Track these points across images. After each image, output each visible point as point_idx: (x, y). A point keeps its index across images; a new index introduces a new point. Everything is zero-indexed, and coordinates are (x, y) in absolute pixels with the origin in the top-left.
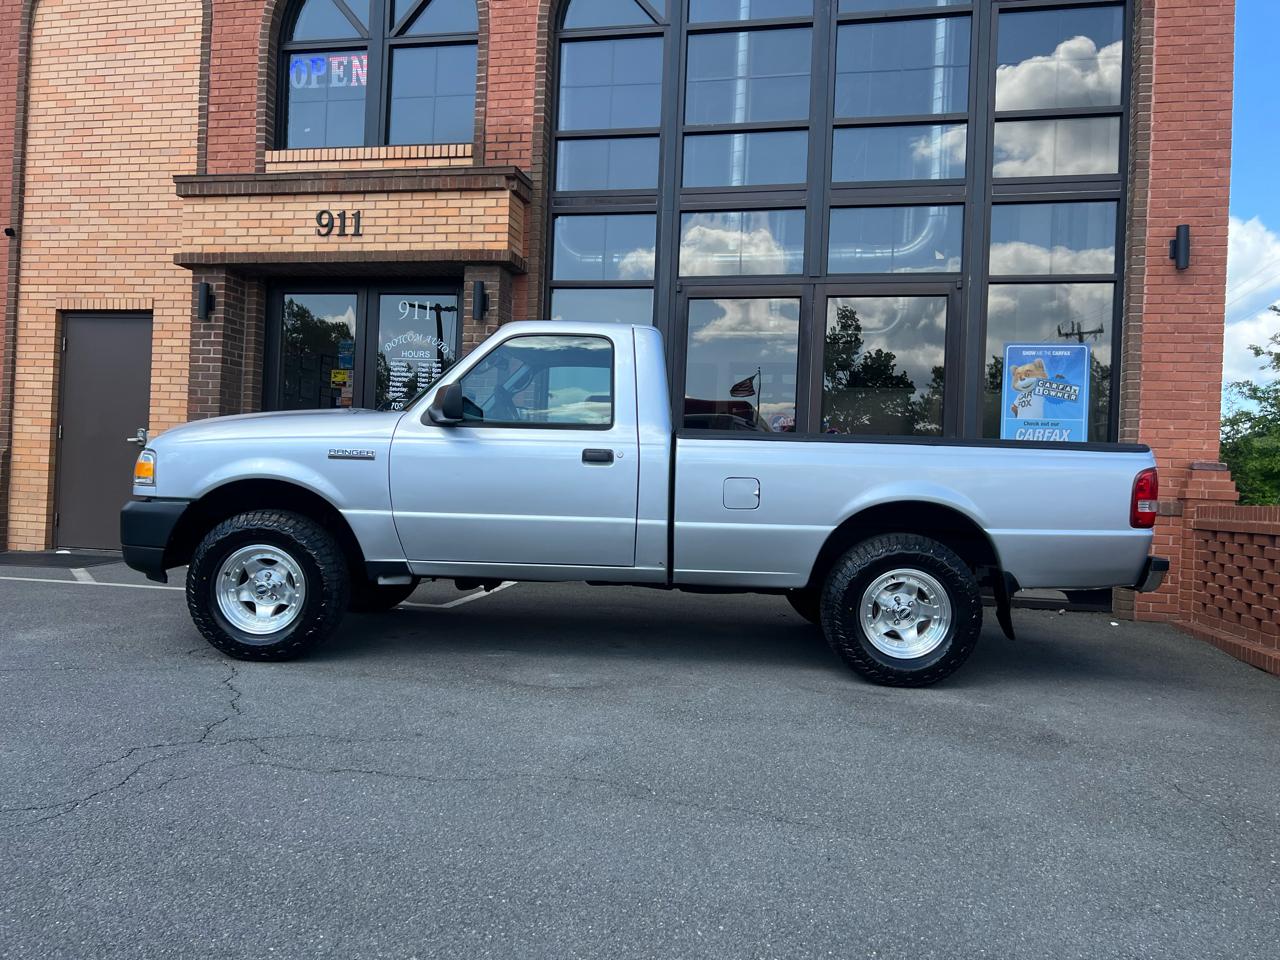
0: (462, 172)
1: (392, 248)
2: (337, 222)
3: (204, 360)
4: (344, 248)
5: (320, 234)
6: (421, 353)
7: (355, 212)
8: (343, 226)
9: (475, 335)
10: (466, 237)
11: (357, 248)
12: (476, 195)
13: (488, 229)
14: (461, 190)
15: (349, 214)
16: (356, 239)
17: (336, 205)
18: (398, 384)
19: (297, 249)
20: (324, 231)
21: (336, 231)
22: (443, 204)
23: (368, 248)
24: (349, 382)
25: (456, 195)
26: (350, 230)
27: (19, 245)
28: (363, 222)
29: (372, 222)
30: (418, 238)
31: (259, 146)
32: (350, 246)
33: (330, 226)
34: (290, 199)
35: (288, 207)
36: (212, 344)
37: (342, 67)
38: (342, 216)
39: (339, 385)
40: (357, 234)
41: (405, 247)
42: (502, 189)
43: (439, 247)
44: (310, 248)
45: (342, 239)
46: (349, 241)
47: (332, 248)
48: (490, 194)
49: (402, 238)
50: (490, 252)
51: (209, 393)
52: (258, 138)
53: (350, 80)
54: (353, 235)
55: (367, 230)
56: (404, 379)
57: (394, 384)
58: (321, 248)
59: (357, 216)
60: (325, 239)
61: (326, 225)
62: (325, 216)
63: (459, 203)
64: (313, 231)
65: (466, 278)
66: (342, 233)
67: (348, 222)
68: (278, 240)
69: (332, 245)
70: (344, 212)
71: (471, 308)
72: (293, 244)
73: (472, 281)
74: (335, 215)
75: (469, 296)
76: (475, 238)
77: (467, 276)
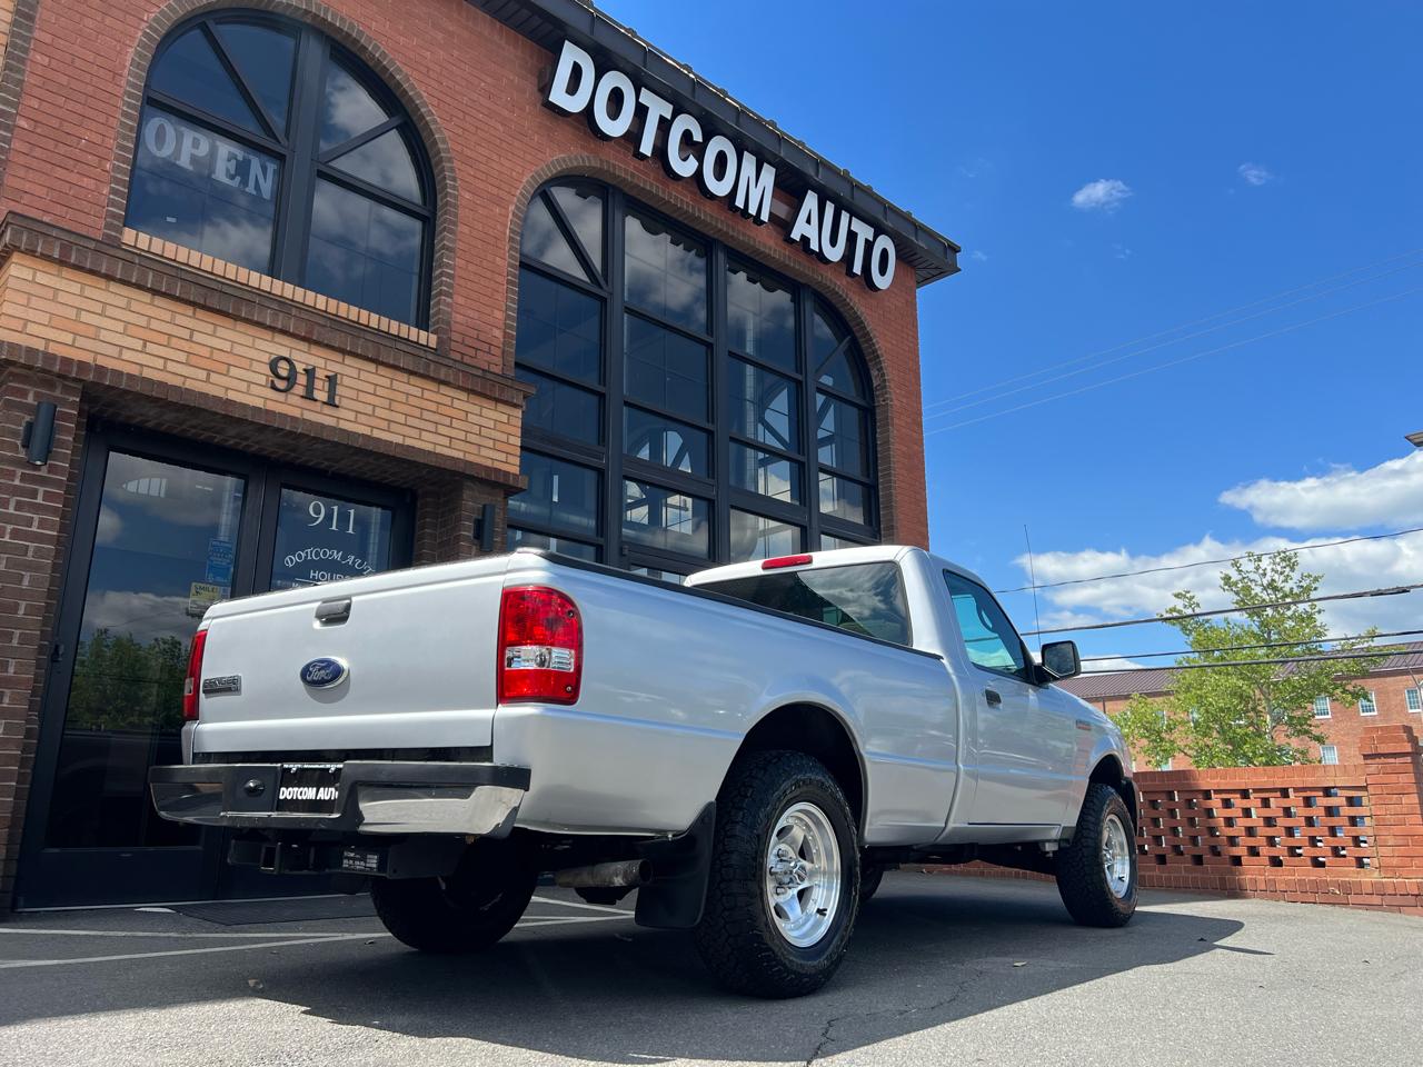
0: (480, 373)
1: (377, 434)
2: (302, 379)
3: (16, 534)
4: (309, 416)
5: (274, 387)
7: (310, 367)
8: (310, 388)
10: (472, 449)
11: (329, 422)
12: (486, 403)
13: (498, 446)
14: (470, 391)
15: (320, 374)
16: (327, 410)
17: (304, 357)
19: (234, 397)
20: (281, 385)
21: (299, 390)
22: (447, 401)
23: (344, 425)
25: (464, 396)
26: (322, 395)
28: (339, 390)
29: (353, 394)
30: (415, 433)
31: (114, 216)
32: (319, 416)
33: (291, 379)
34: (228, 322)
35: (221, 332)
36: (37, 508)
37: (234, 162)
38: (310, 373)
40: (331, 403)
41: (398, 439)
42: (516, 406)
43: (441, 450)
44: (259, 403)
45: (307, 404)
46: (319, 409)
47: (296, 413)
48: (501, 407)
49: (394, 427)
50: (497, 471)
51: (22, 594)
52: (112, 203)
53: (245, 182)
54: (324, 403)
55: (345, 402)
58: (271, 406)
59: (332, 380)
60: (281, 397)
61: (283, 376)
62: (284, 365)
63: (467, 407)
64: (262, 380)
65: (465, 496)
66: (309, 396)
67: (318, 384)
68: (202, 375)
69: (290, 406)
70: (314, 369)
71: (471, 534)
72: (227, 389)
73: (471, 501)
74: (300, 368)
75: (468, 519)
76: (484, 452)
77: (466, 494)
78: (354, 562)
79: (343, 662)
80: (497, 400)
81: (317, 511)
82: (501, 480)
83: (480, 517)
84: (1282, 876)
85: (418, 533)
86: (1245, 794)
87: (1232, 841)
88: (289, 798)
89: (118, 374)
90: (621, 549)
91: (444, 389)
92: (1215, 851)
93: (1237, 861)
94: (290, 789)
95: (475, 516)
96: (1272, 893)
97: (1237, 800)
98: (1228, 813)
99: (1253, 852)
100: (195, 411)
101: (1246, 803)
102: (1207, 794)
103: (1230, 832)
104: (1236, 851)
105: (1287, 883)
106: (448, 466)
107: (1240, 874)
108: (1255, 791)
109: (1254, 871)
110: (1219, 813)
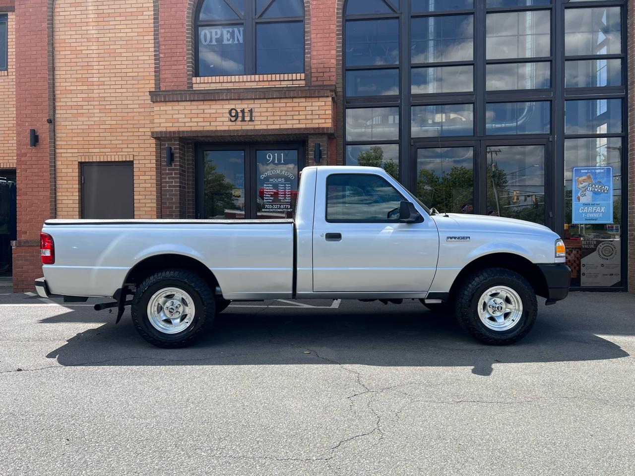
1: (270, 127)
2: (240, 115)
3: (170, 186)
4: (244, 128)
5: (231, 121)
6: (280, 180)
7: (242, 109)
8: (243, 117)
10: (309, 121)
11: (251, 127)
12: (315, 100)
13: (322, 117)
14: (305, 97)
15: (246, 110)
16: (250, 123)
17: (239, 106)
18: (268, 196)
19: (219, 128)
20: (233, 119)
21: (240, 119)
22: (297, 104)
23: (257, 128)
24: (243, 195)
25: (303, 100)
26: (247, 119)
27: (54, 128)
28: (254, 114)
29: (259, 114)
30: (284, 122)
31: (189, 75)
32: (248, 127)
33: (237, 116)
34: (214, 102)
35: (213, 107)
36: (173, 178)
37: (229, 34)
38: (243, 111)
39: (237, 197)
40: (251, 120)
41: (277, 127)
42: (328, 97)
43: (295, 126)
44: (226, 128)
45: (243, 123)
46: (247, 124)
47: (239, 128)
48: (321, 99)
49: (276, 122)
50: (323, 128)
52: (188, 71)
53: (234, 40)
54: (249, 121)
55: (256, 118)
56: (272, 193)
57: (266, 195)
58: (232, 128)
59: (251, 111)
60: (234, 123)
61: (234, 116)
62: (234, 111)
63: (305, 104)
64: (227, 119)
65: (309, 142)
66: (243, 120)
67: (246, 114)
68: (208, 124)
69: (238, 126)
70: (244, 109)
71: (313, 157)
72: (216, 126)
73: (312, 143)
74: (239, 111)
75: (312, 151)
76: (314, 121)
77: (310, 140)
78: (285, 173)
80: (319, 97)
81: (270, 157)
89: (183, 132)
90: (411, 143)
91: (295, 100)
95: (314, 149)
100: (206, 137)
106: (297, 132)
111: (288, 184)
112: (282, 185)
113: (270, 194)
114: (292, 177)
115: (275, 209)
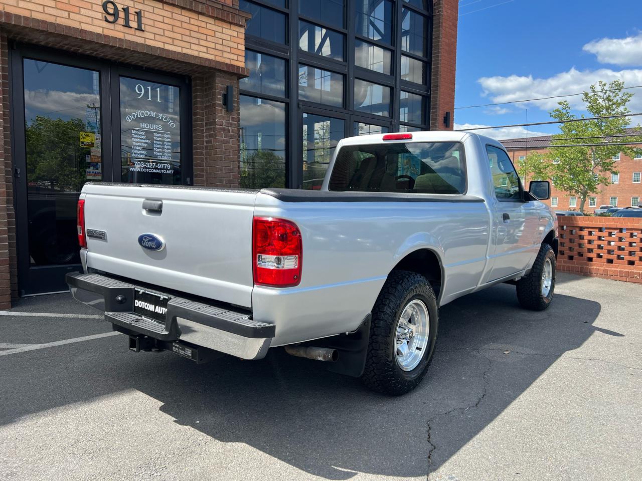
0: (220, 7)
1: (167, 47)
2: (122, 15)
4: (128, 37)
5: (107, 21)
6: (155, 126)
7: (125, 7)
8: (127, 19)
9: (224, 121)
10: (219, 53)
11: (140, 40)
12: (225, 25)
13: (234, 51)
14: (216, 18)
15: (132, 11)
16: (138, 33)
18: (139, 148)
19: (84, 27)
20: (111, 18)
21: (121, 21)
22: (203, 25)
23: (148, 42)
24: (98, 143)
25: (212, 21)
26: (134, 24)
28: (144, 20)
29: (151, 22)
30: (187, 45)
32: (133, 37)
33: (115, 15)
38: (126, 10)
39: (88, 145)
40: (139, 29)
41: (178, 50)
42: (241, 26)
43: (202, 55)
44: (99, 31)
45: (126, 30)
46: (133, 33)
47: (120, 36)
48: (233, 27)
49: (176, 42)
50: (233, 66)
54: (136, 29)
55: (147, 28)
56: (144, 145)
57: (136, 147)
58: (107, 32)
59: (139, 14)
60: (111, 26)
61: (112, 14)
62: (110, 6)
63: (214, 28)
64: (100, 16)
65: (217, 81)
66: (127, 25)
67: (131, 17)
68: (65, 14)
69: (117, 32)
70: (128, 8)
71: (221, 102)
72: (81, 22)
73: (220, 84)
74: (120, 7)
75: (220, 94)
76: (225, 55)
77: (218, 80)
78: (162, 118)
79: (161, 238)
80: (231, 23)
81: (140, 90)
82: (236, 72)
83: (226, 93)
84: (611, 268)
85: (193, 101)
86: (600, 230)
87: (590, 251)
88: (140, 306)
89: (18, 17)
90: (298, 105)
91: (201, 18)
92: (581, 255)
93: (590, 259)
94: (140, 302)
95: (223, 92)
96: (605, 275)
97: (596, 233)
98: (590, 238)
99: (599, 256)
100: (66, 37)
101: (600, 234)
102: (581, 229)
103: (590, 246)
104: (591, 255)
105: (614, 271)
106: (207, 64)
107: (592, 266)
108: (606, 228)
109: (597, 265)
110: (587, 238)
111: (167, 134)
112: (158, 135)
113: (141, 146)
114: (173, 125)
115: (149, 168)
